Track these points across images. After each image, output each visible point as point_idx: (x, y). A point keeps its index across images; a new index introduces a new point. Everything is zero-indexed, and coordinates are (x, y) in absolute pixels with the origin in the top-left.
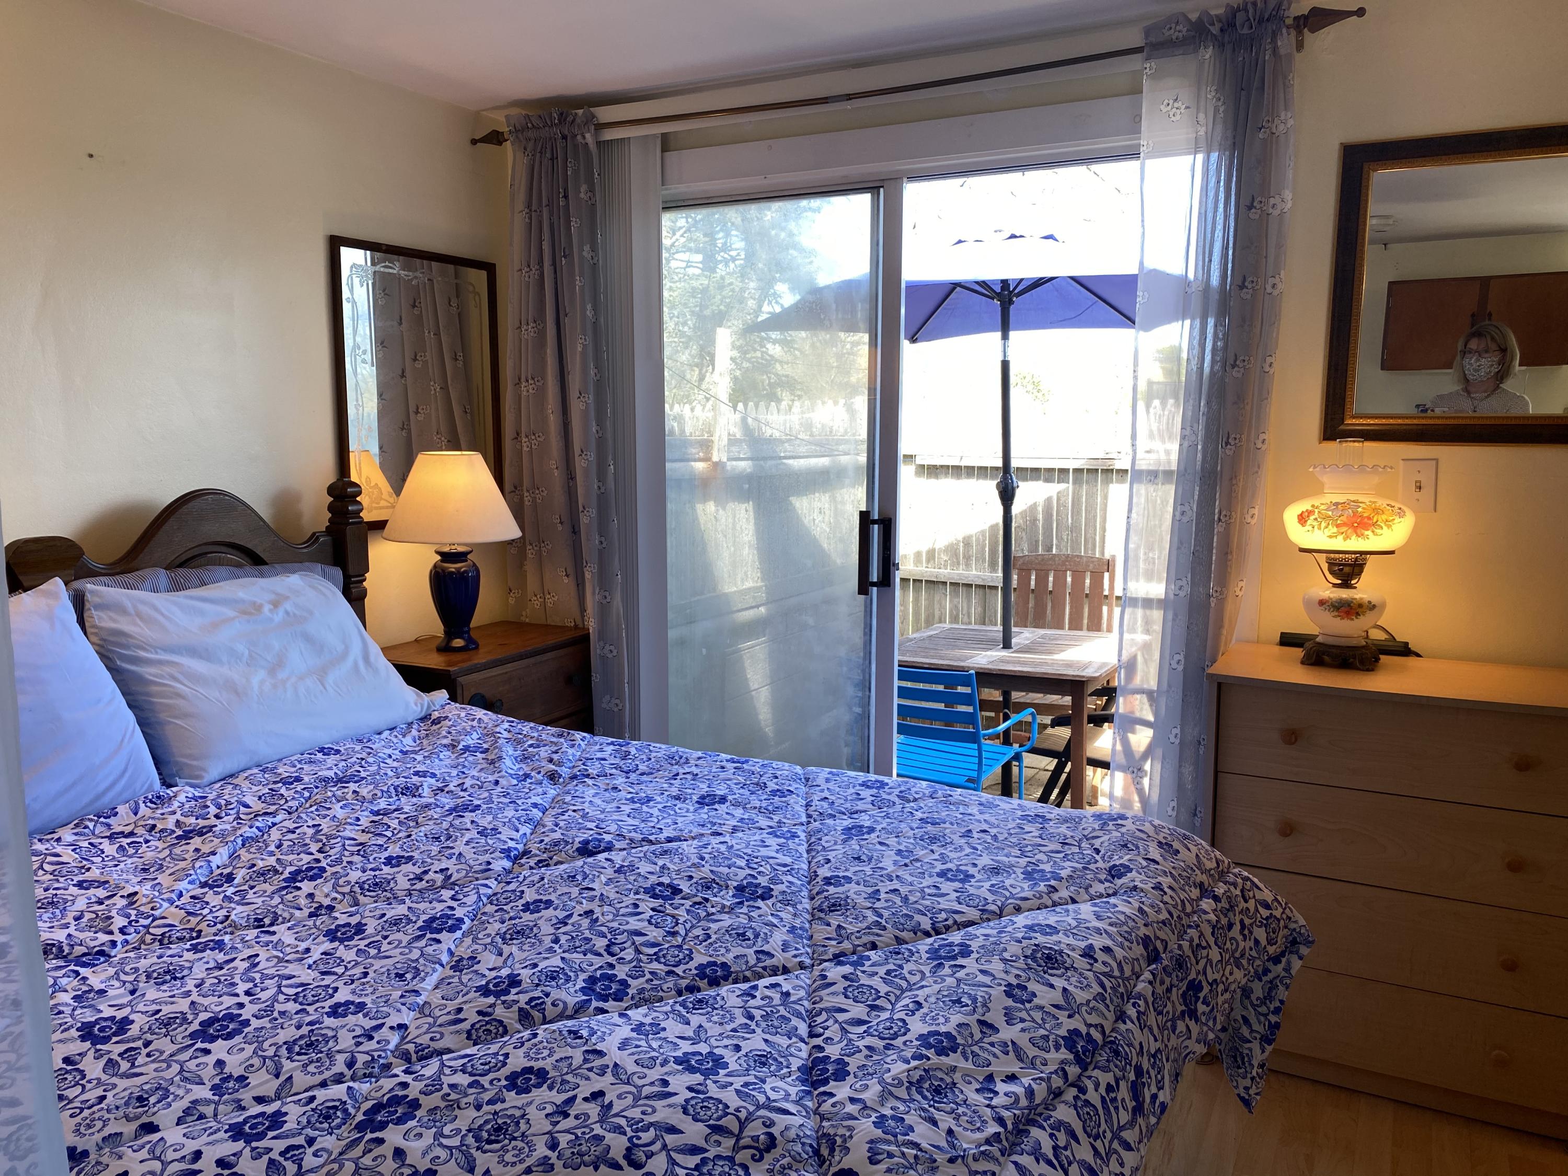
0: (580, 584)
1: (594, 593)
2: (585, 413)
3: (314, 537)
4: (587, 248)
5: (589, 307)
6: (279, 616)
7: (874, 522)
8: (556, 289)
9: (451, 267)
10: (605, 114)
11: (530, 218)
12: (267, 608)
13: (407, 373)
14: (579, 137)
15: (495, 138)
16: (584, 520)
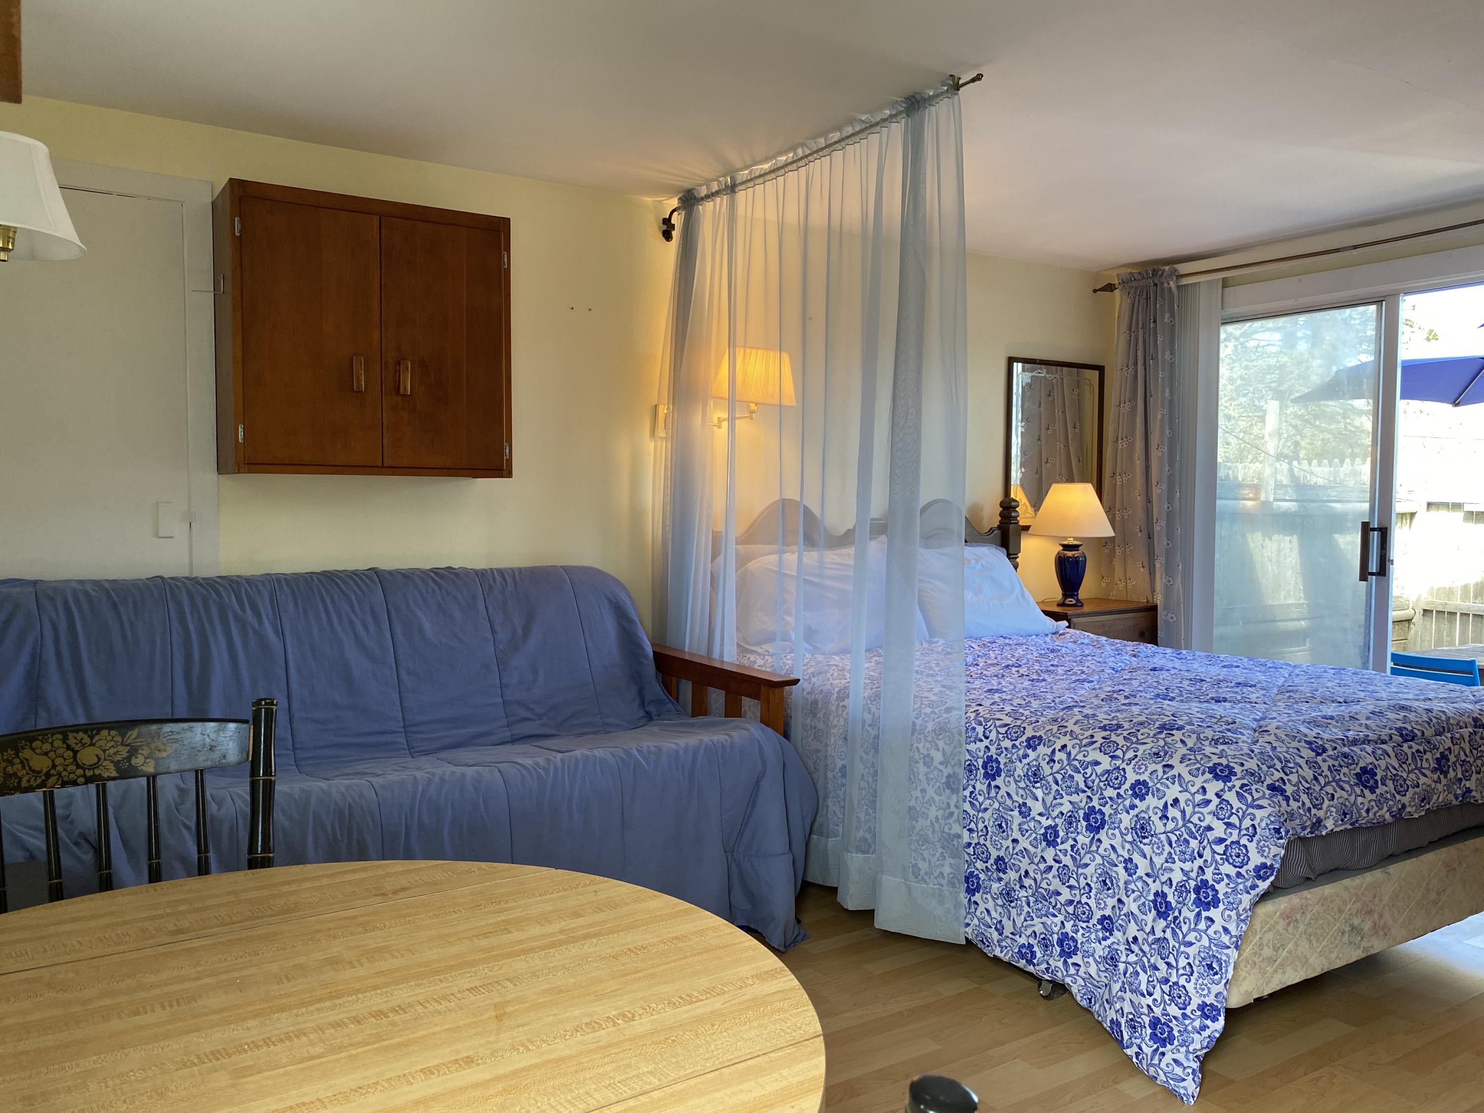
0: (1152, 573)
1: (1161, 579)
2: (1161, 458)
3: (992, 530)
4: (1168, 353)
5: (1167, 390)
6: (979, 567)
7: (1374, 529)
8: (1145, 380)
9: (1075, 370)
10: (1183, 268)
11: (1130, 337)
12: (973, 562)
13: (1043, 438)
14: (1165, 284)
15: (1110, 288)
16: (1157, 528)
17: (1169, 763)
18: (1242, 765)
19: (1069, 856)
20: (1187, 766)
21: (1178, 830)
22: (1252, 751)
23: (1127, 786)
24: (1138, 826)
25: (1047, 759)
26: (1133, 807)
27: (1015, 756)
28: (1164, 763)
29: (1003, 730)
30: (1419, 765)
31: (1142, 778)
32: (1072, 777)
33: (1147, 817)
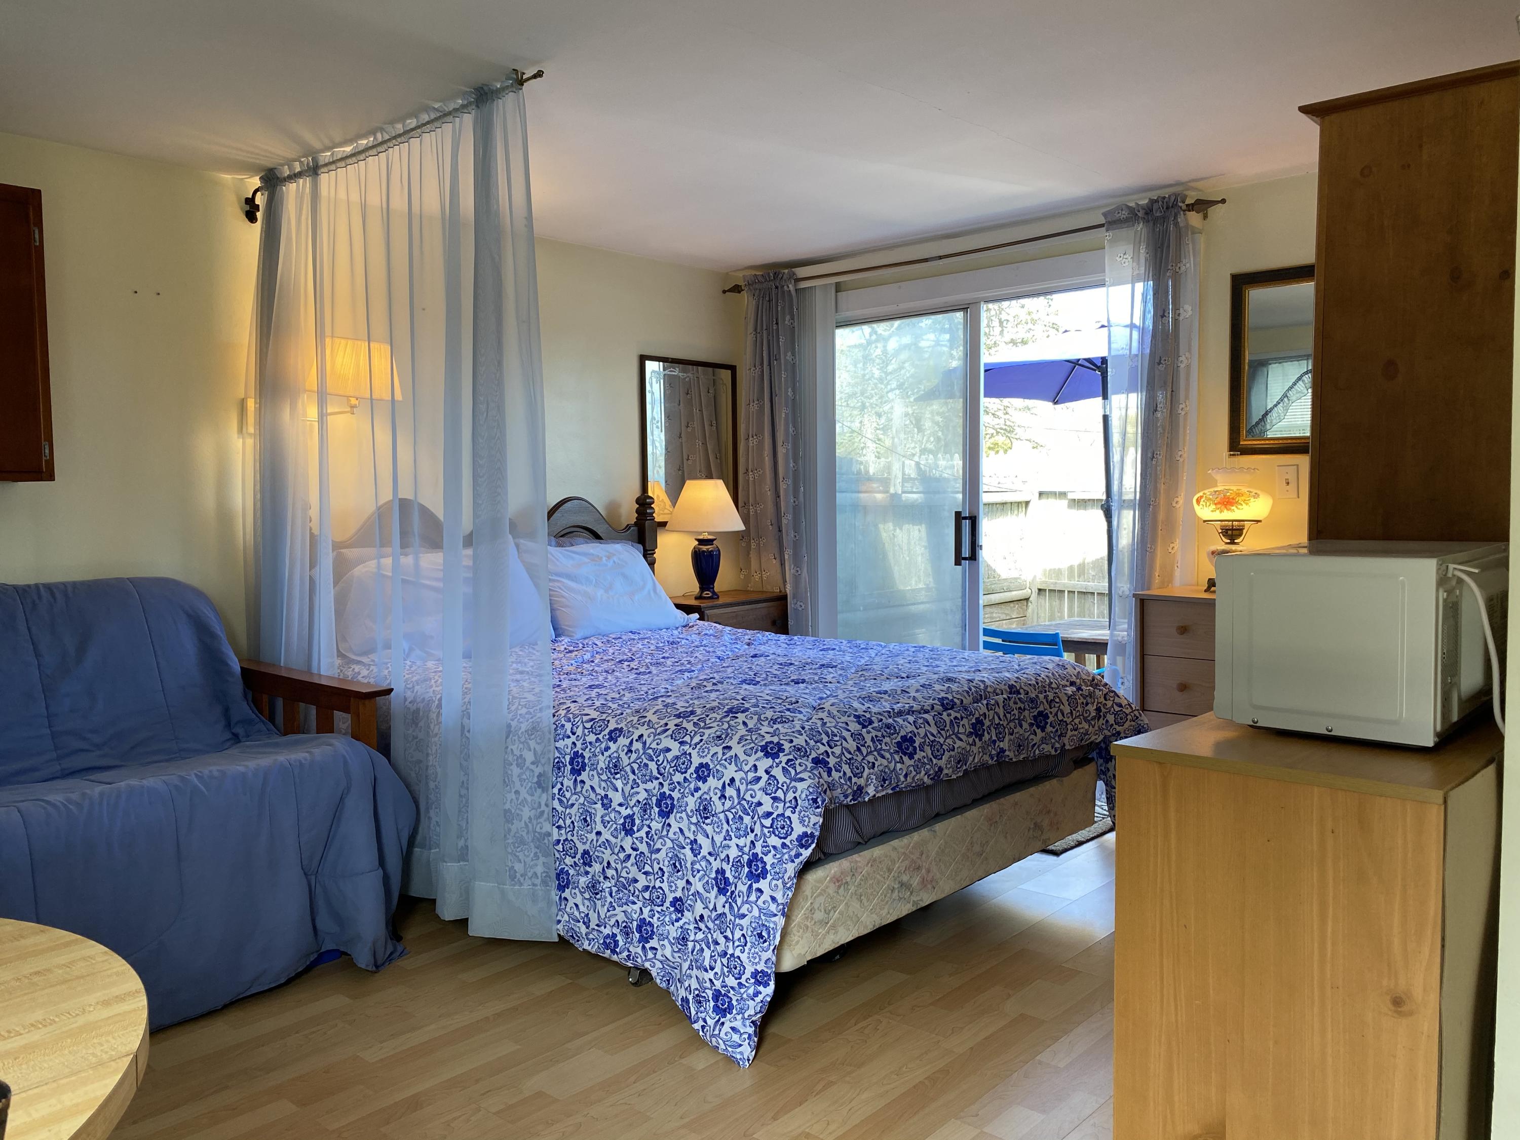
1: (790, 570)
2: (786, 454)
3: (628, 527)
4: (789, 354)
5: (790, 390)
6: (610, 564)
7: (965, 518)
8: (771, 380)
9: (710, 370)
10: (801, 272)
11: (756, 338)
12: (604, 559)
13: (683, 435)
14: (785, 287)
15: (737, 289)
16: (784, 521)
17: (728, 744)
18: (791, 741)
19: (644, 843)
20: (743, 746)
21: (734, 808)
22: (803, 728)
23: (692, 770)
24: (701, 808)
25: (626, 750)
26: (697, 789)
27: (598, 750)
28: (724, 745)
29: (588, 725)
30: (956, 731)
31: (704, 761)
32: (646, 765)
33: (708, 798)
